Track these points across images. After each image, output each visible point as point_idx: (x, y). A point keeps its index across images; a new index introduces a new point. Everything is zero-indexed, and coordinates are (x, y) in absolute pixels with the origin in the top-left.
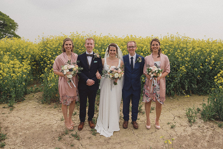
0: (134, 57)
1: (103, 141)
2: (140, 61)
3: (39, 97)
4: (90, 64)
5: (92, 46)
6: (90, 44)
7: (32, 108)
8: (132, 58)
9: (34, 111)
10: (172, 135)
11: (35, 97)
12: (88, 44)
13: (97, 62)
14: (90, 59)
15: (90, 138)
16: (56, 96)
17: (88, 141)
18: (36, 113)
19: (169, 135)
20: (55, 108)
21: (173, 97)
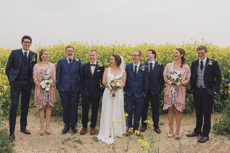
0: (138, 66)
1: (105, 146)
2: (143, 70)
3: (36, 112)
4: (93, 73)
5: (94, 57)
6: (92, 56)
7: (30, 121)
8: (136, 67)
9: (34, 124)
10: (175, 145)
11: (32, 112)
12: (91, 55)
13: (100, 71)
14: (93, 69)
15: (91, 143)
16: (55, 110)
17: (90, 145)
18: (36, 125)
19: (172, 144)
20: (55, 122)
21: (190, 115)
